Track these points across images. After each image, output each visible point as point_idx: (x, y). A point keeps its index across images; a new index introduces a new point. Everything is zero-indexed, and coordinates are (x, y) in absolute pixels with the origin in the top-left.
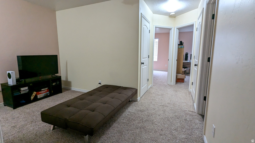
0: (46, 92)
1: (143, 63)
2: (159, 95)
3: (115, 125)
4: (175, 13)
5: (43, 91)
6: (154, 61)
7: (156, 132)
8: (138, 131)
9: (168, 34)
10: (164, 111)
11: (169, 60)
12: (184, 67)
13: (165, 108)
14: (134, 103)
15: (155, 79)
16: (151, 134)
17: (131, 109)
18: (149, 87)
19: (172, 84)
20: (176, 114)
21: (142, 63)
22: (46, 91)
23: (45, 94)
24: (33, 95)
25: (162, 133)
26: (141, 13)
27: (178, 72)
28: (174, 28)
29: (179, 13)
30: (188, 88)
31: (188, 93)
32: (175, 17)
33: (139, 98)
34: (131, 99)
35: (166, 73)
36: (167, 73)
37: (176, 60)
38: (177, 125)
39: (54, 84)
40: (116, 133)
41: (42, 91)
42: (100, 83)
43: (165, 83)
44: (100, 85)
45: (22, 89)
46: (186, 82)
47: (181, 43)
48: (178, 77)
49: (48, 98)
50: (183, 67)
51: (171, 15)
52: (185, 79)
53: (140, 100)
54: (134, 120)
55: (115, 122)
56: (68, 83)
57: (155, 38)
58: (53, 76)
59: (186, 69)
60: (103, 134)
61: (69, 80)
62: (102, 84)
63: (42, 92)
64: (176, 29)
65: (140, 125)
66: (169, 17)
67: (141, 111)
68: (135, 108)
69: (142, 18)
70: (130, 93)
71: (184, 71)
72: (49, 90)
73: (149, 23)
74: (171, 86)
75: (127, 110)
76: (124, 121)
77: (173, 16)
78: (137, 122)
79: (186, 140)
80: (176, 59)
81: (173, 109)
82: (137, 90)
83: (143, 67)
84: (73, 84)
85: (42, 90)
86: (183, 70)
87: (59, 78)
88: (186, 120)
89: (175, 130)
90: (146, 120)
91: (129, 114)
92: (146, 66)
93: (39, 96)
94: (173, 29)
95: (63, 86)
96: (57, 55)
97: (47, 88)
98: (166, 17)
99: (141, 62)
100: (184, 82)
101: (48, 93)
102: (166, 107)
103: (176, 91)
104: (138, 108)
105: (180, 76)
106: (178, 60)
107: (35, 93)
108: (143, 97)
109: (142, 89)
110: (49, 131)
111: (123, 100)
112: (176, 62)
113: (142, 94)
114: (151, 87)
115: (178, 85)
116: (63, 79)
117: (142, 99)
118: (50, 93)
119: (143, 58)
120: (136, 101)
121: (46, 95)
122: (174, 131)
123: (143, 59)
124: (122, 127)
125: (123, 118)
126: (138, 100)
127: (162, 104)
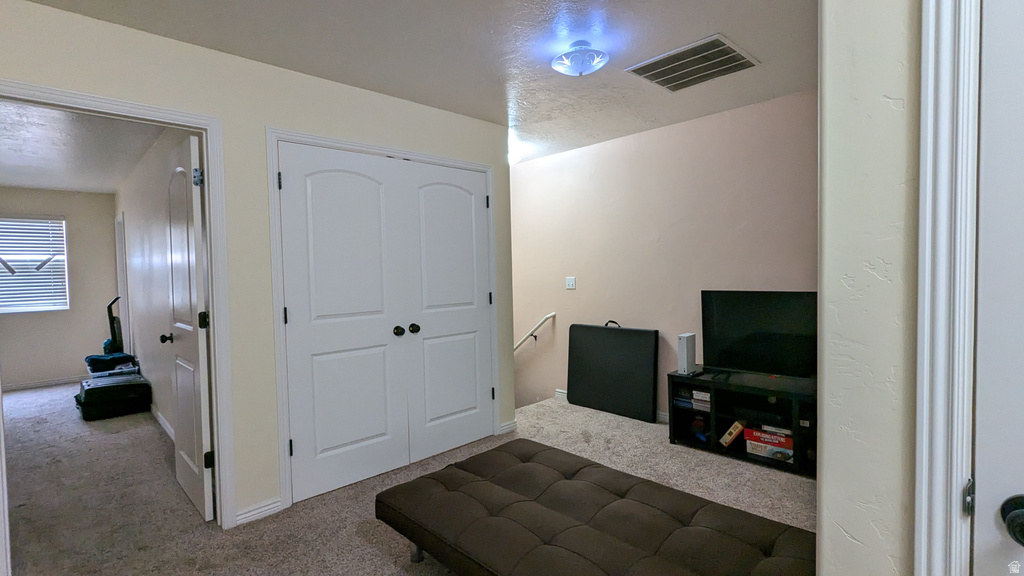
0: (780, 444)
5: (767, 436)
22: (783, 440)
23: (776, 449)
24: (731, 429)
41: (765, 432)
45: (697, 395)
63: (764, 435)
72: (795, 444)
85: (766, 428)
93: (751, 446)
97: (788, 432)
101: (789, 452)
107: (736, 428)
118: (796, 457)
121: (779, 455)
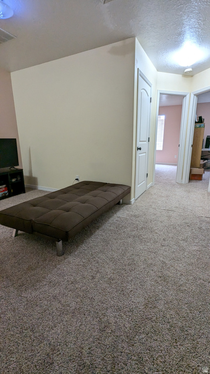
0: (4, 191)
1: (140, 149)
2: (163, 197)
3: (98, 232)
4: (192, 69)
6: (157, 149)
7: (155, 242)
8: (130, 240)
9: (180, 107)
10: (169, 217)
11: (180, 146)
12: (203, 159)
13: (171, 213)
14: (126, 206)
15: (158, 176)
16: (148, 244)
17: (122, 214)
18: (148, 186)
19: (183, 182)
20: (187, 221)
21: (138, 149)
22: (4, 189)
23: (2, 193)
25: (164, 243)
26: (138, 69)
27: (193, 165)
28: (190, 94)
29: (198, 68)
30: (207, 188)
31: (206, 195)
32: (192, 76)
33: (133, 200)
34: (121, 201)
35: (174, 168)
36: (176, 167)
37: (190, 146)
38: (187, 235)
39: (14, 180)
40: (100, 243)
42: (77, 179)
43: (173, 182)
44: (77, 182)
46: (204, 180)
47: (200, 120)
48: (194, 173)
49: (7, 199)
50: (201, 159)
51: (186, 73)
52: (204, 176)
53: (135, 202)
54: (126, 227)
55: (98, 229)
56: (33, 181)
57: (160, 114)
58: (12, 169)
59: (206, 161)
60: (83, 242)
61: (34, 175)
62: (81, 180)
64: (192, 96)
65: (133, 233)
66: (183, 76)
67: (135, 216)
68: (128, 212)
69: (139, 76)
70: (120, 192)
71: (203, 164)
72: (8, 188)
73: (151, 87)
74: (181, 185)
75: (115, 215)
76: (112, 228)
77: (189, 74)
78: (129, 229)
79: (199, 253)
80: (191, 143)
81: (182, 214)
82: (130, 188)
83: (140, 155)
84: (40, 181)
86: (202, 162)
87: (20, 172)
88: (200, 228)
89: (184, 240)
90: (142, 228)
91: (119, 219)
92: (145, 154)
94: (188, 97)
95: (26, 184)
96: (16, 139)
97: (4, 186)
98: (178, 77)
99: (137, 146)
100: (201, 180)
101: (6, 192)
102: (173, 212)
103: (189, 192)
104: (131, 213)
105: (196, 171)
106: (194, 146)
108: (139, 199)
109: (138, 189)
110: (10, 238)
111: (110, 200)
112: (191, 148)
113: (138, 194)
114: (151, 187)
115: (192, 183)
116: (26, 173)
117: (137, 201)
118: (9, 192)
119: (140, 141)
120: (129, 203)
121: (4, 194)
122: (182, 242)
123: (140, 143)
124: (108, 235)
125: (109, 225)
126: (132, 203)
127: (167, 208)
